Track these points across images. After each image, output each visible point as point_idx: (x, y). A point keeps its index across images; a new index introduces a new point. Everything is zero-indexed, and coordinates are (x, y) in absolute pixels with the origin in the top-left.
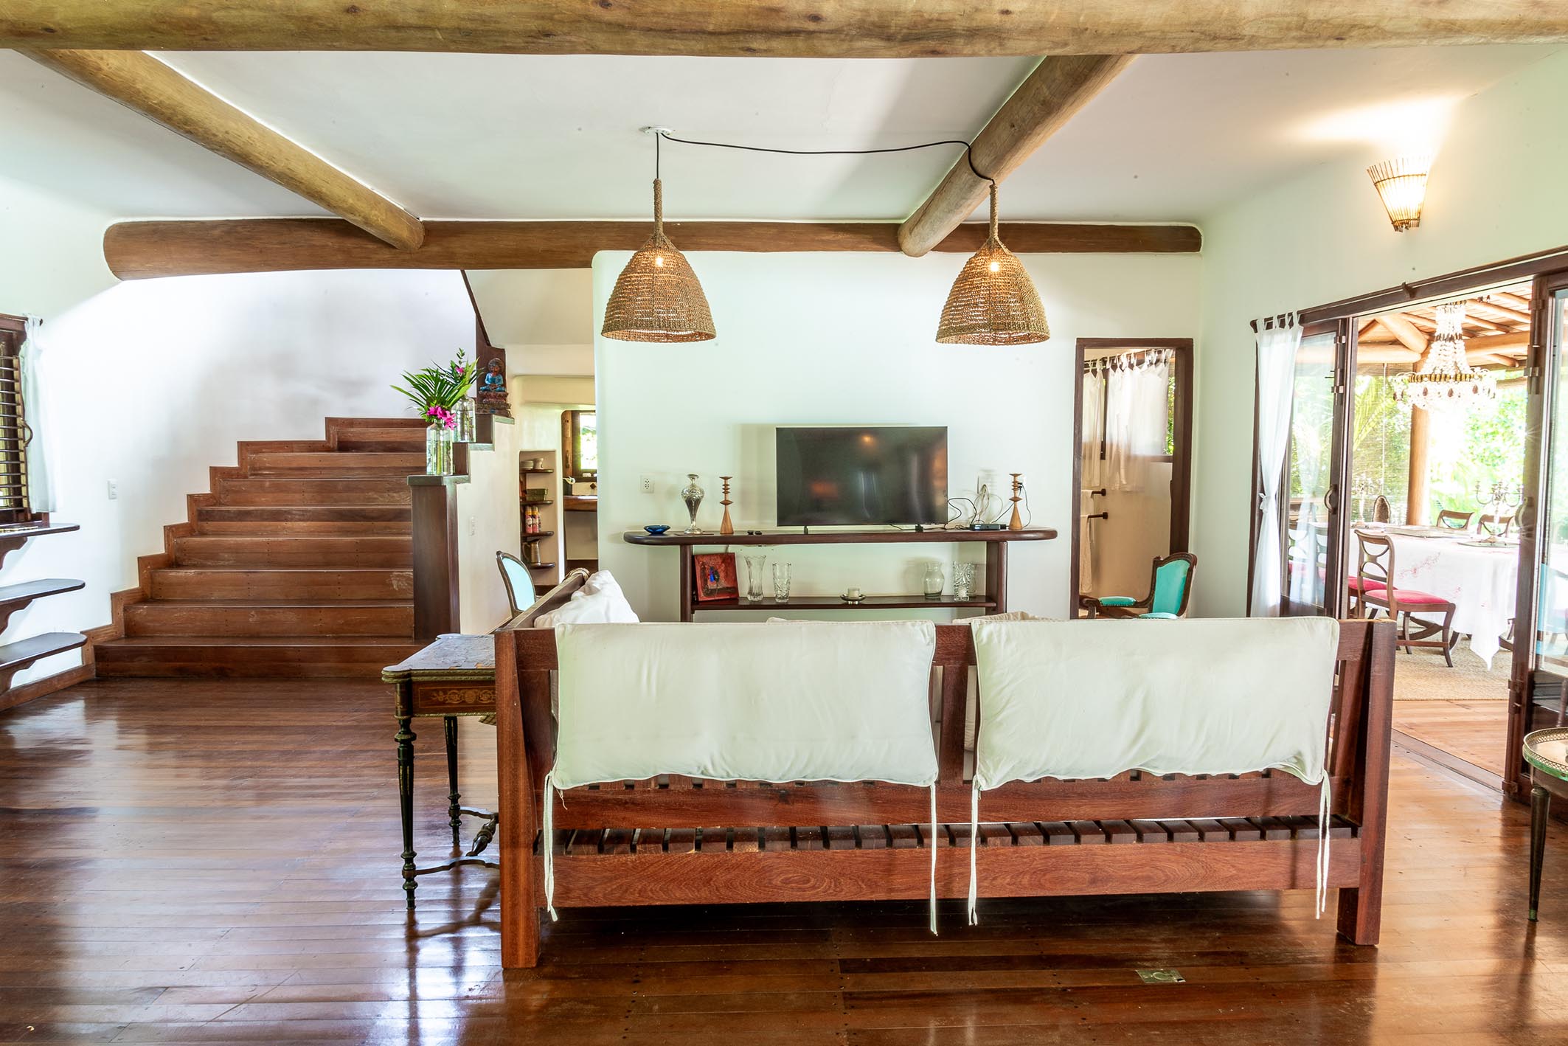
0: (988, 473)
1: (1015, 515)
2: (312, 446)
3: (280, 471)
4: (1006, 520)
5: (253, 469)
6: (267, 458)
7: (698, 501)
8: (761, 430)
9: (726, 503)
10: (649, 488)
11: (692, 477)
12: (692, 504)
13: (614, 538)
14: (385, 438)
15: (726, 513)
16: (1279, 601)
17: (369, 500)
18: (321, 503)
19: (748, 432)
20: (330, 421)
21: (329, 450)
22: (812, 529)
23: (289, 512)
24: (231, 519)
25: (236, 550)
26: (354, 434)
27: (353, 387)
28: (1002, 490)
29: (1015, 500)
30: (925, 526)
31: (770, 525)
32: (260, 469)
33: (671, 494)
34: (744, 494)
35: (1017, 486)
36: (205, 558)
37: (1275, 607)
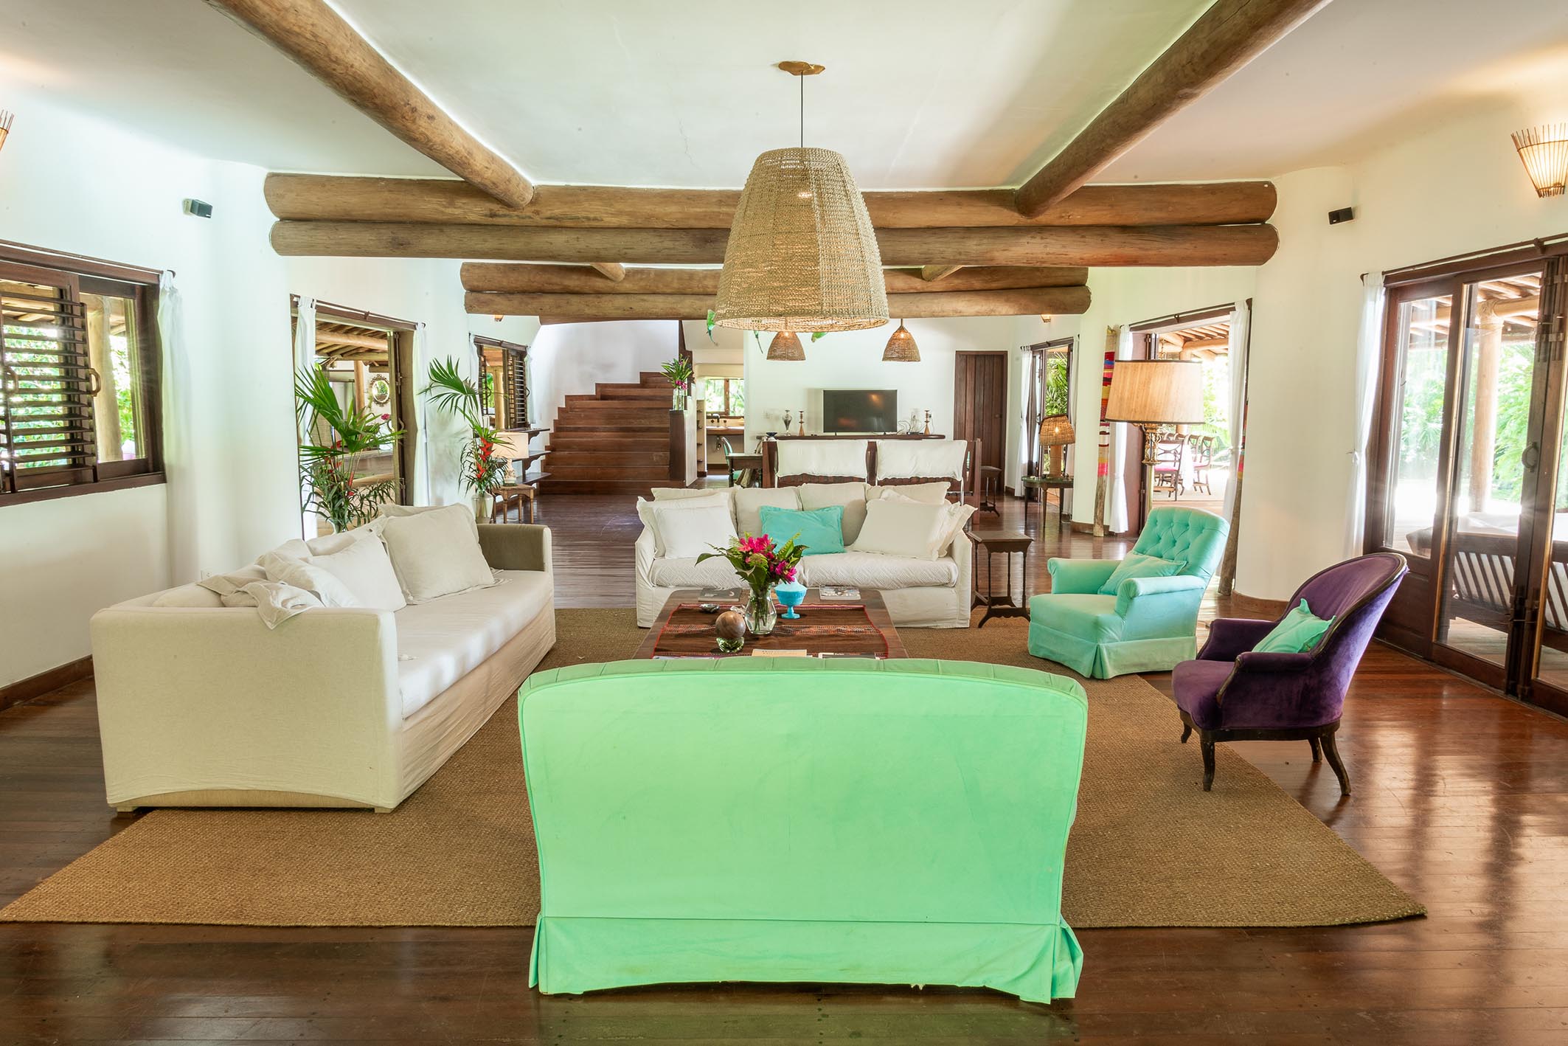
0: (916, 410)
1: (927, 429)
2: (590, 398)
3: (583, 409)
4: (923, 431)
5: (571, 408)
6: (577, 403)
7: (790, 422)
8: (817, 391)
9: (801, 422)
10: (767, 416)
11: (787, 411)
12: (787, 423)
13: (752, 438)
14: (627, 394)
15: (801, 427)
16: (1027, 462)
17: (630, 423)
18: (608, 424)
19: (811, 392)
20: (597, 385)
21: (597, 399)
22: (838, 434)
23: (598, 428)
24: (571, 431)
25: (580, 444)
26: (609, 391)
27: (607, 367)
28: (922, 418)
29: (927, 422)
30: (887, 433)
31: (821, 433)
32: (574, 408)
33: (777, 418)
34: (809, 419)
35: (928, 416)
36: (567, 447)
37: (1025, 465)
